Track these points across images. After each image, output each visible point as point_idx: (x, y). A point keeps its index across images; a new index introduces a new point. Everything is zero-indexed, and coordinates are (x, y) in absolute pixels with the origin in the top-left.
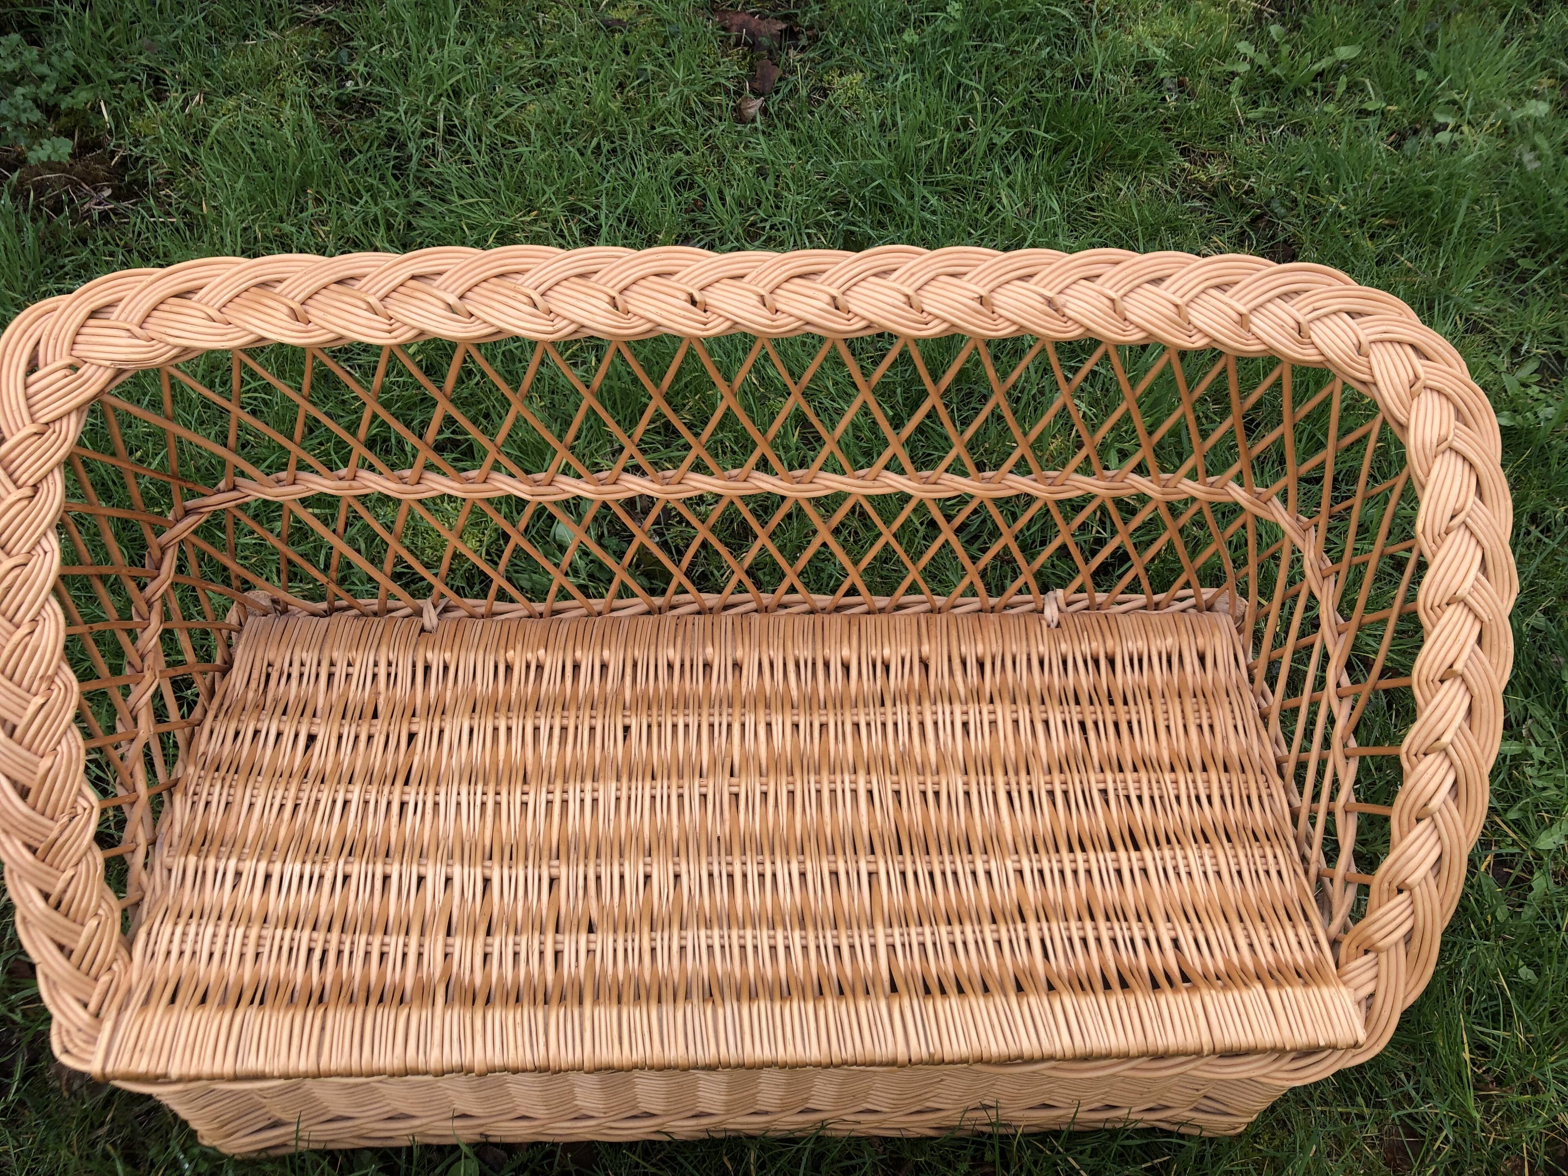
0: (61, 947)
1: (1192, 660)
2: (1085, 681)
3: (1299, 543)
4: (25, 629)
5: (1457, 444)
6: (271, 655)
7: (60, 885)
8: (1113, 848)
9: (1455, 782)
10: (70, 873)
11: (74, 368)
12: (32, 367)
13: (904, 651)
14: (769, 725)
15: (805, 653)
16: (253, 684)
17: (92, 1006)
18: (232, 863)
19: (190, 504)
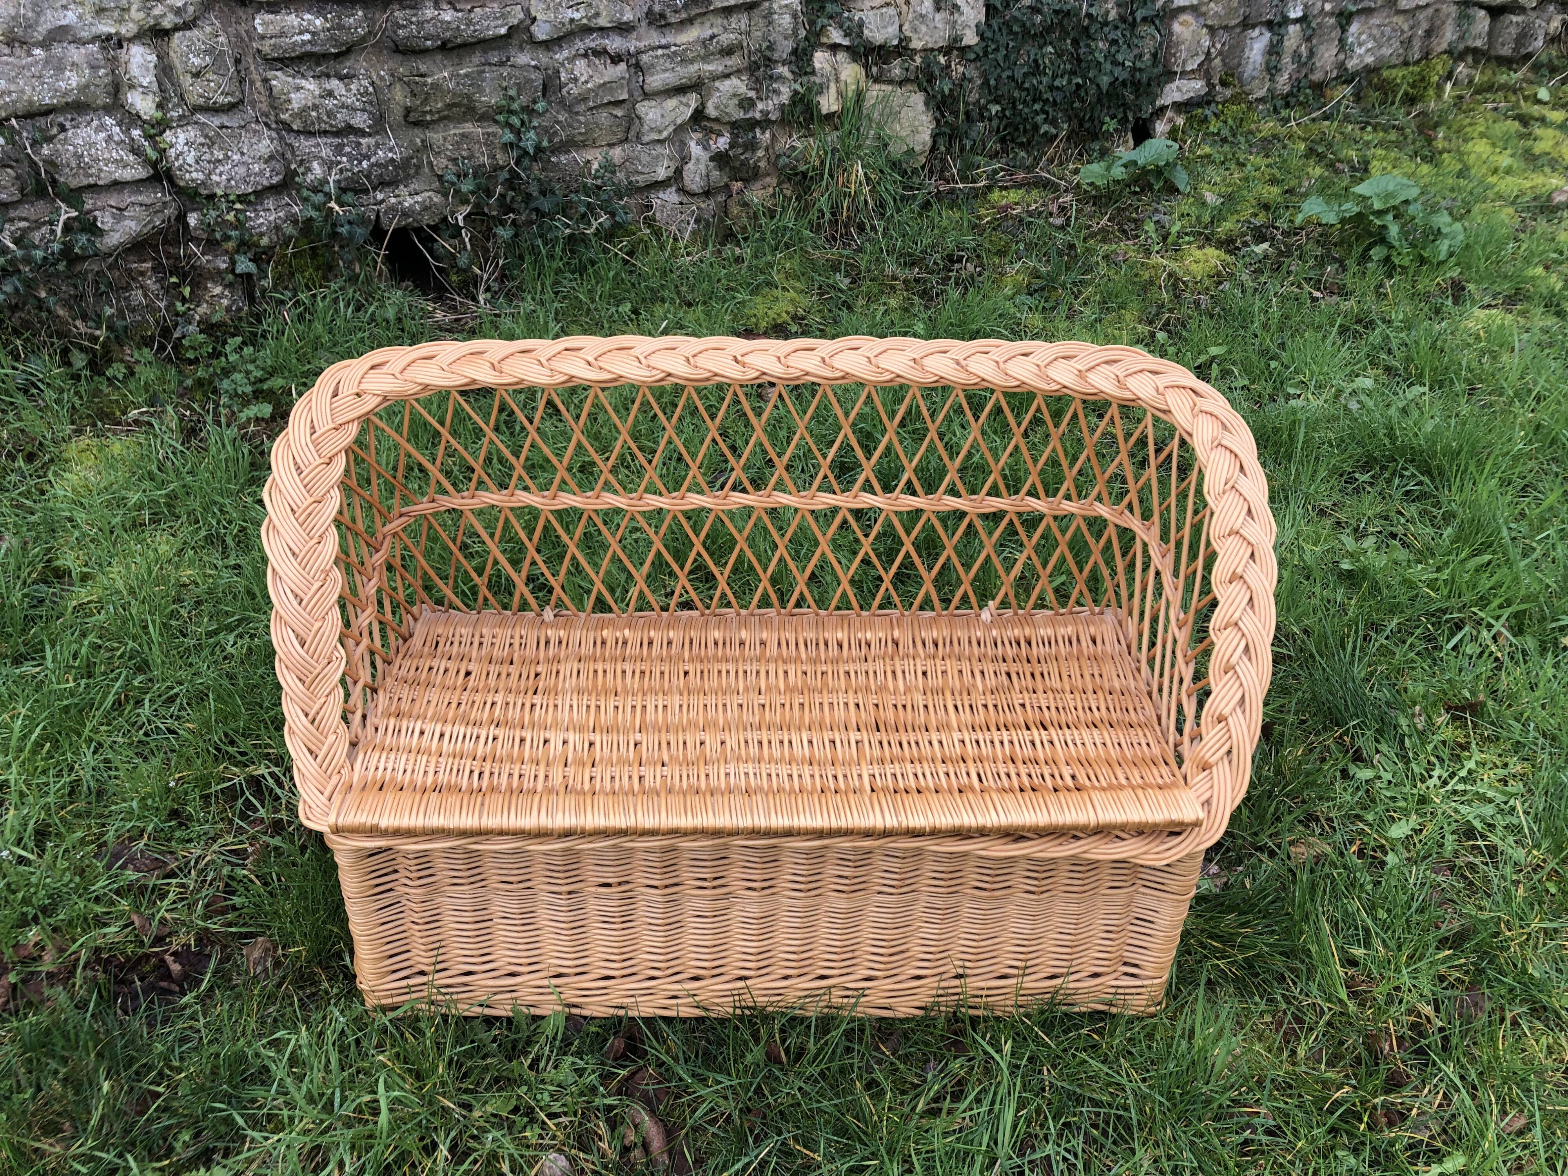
0: (311, 752)
1: (1085, 642)
2: (1010, 652)
3: (1146, 539)
4: (315, 540)
5: (1224, 442)
6: (440, 631)
7: (316, 707)
8: (1028, 729)
9: (1247, 646)
10: (323, 700)
11: (358, 395)
12: (335, 395)
13: (881, 635)
14: (786, 672)
15: (811, 635)
16: (428, 644)
17: (327, 793)
18: (419, 723)
19: (404, 510)
